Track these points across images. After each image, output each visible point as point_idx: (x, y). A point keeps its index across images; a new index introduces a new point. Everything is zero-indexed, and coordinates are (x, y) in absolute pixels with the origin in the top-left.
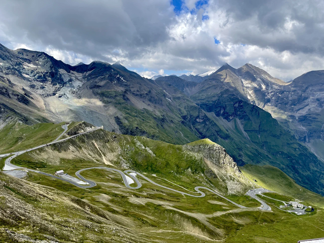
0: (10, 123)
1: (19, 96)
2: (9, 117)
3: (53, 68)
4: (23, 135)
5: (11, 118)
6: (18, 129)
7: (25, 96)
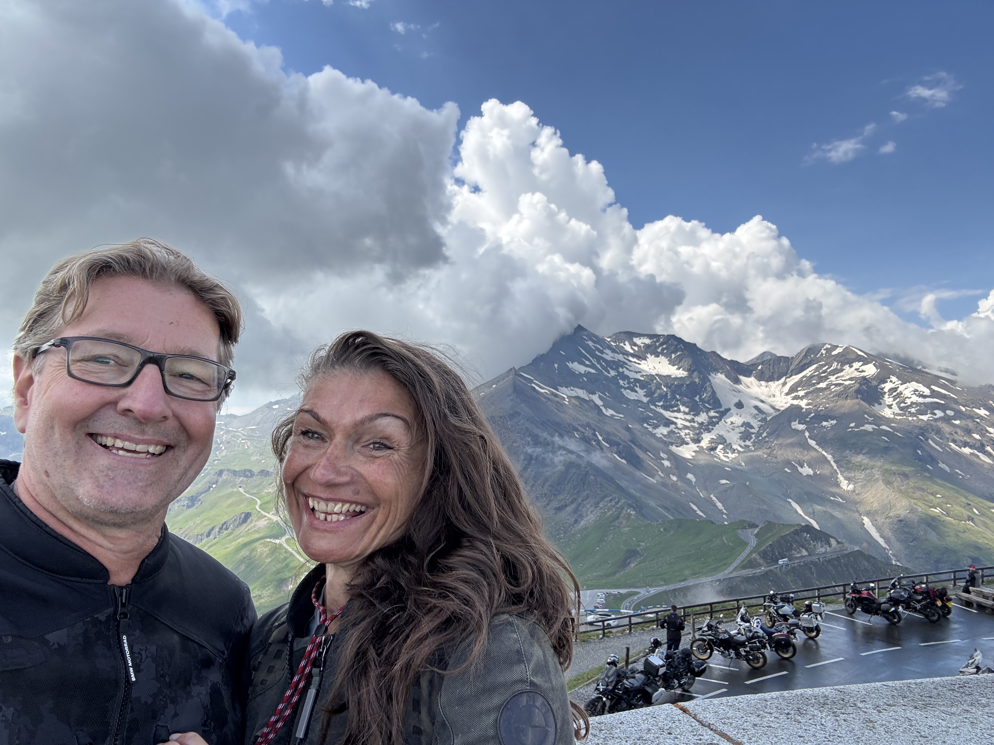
0: (609, 511)
1: (621, 446)
2: (606, 496)
3: (696, 373)
4: (640, 546)
5: (611, 499)
6: (626, 529)
7: (633, 446)
